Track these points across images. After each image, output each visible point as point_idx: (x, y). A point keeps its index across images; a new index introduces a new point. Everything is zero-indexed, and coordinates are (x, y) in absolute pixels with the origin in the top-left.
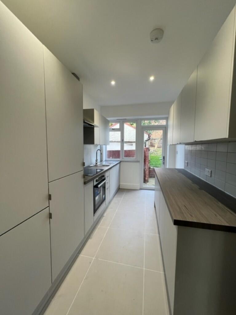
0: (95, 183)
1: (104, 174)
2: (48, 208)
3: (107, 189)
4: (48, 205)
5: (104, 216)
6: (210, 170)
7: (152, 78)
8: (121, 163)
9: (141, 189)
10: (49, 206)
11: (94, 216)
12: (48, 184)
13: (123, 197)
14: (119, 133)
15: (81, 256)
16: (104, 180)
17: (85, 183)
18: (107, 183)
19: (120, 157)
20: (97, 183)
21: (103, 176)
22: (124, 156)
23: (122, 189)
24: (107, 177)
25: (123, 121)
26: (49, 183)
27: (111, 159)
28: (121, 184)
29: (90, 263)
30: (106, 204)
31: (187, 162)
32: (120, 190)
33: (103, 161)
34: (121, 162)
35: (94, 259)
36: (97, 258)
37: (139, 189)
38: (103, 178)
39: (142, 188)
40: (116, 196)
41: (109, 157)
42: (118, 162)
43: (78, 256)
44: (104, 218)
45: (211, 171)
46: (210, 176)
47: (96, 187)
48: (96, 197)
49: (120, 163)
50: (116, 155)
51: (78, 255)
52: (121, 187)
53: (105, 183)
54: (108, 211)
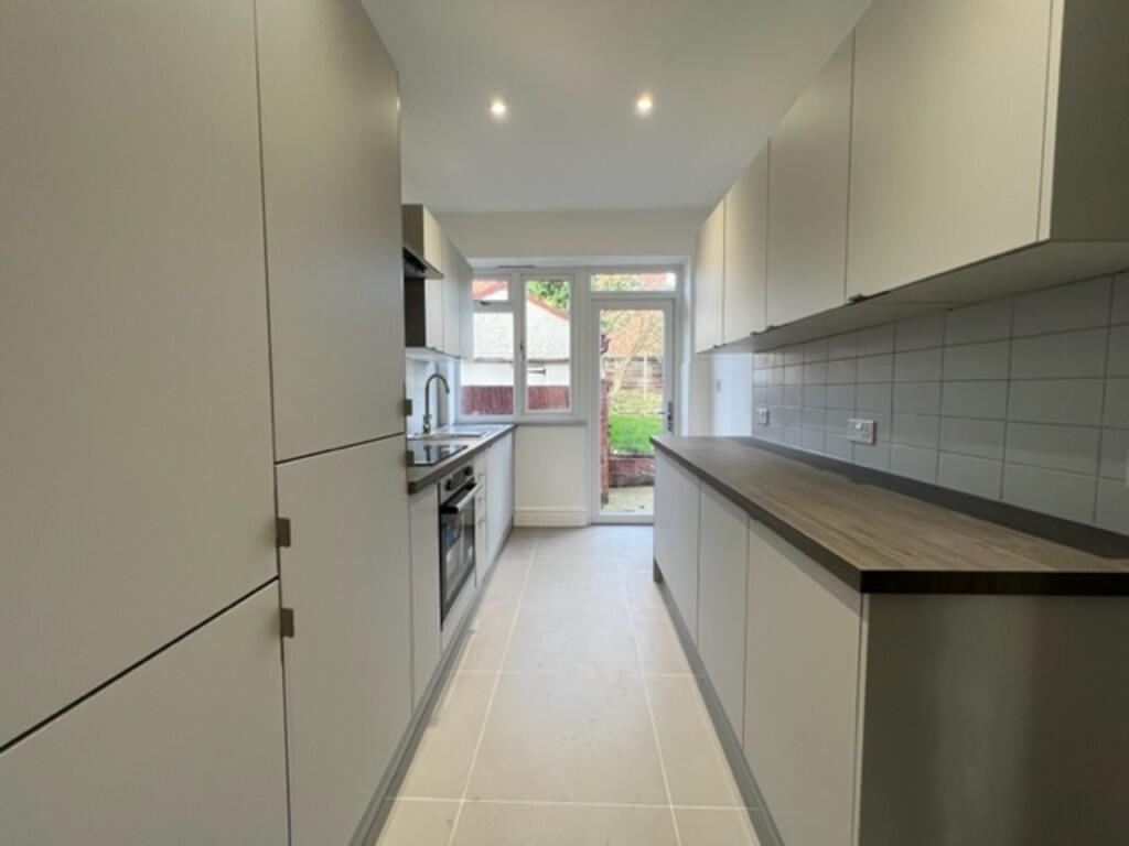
0: (445, 495)
1: (469, 464)
2: (276, 582)
3: (480, 523)
4: (275, 574)
5: (473, 632)
6: (871, 422)
7: (645, 105)
8: (520, 431)
9: (594, 524)
10: (277, 578)
11: (442, 629)
12: (275, 470)
13: (532, 557)
14: (507, 319)
15: (404, 799)
16: (470, 486)
17: (412, 488)
18: (480, 499)
19: (515, 409)
20: (451, 493)
21: (468, 471)
22: (527, 404)
23: (522, 528)
24: (480, 475)
25: (522, 275)
26: (278, 466)
27: (476, 416)
28: (517, 508)
29: (450, 823)
30: (479, 581)
31: (765, 410)
32: (516, 533)
33: (447, 424)
34: (516, 426)
35: (465, 804)
36: (477, 799)
37: (585, 524)
38: (469, 478)
39: (597, 520)
40: (505, 554)
41: (469, 411)
42: (508, 427)
43: (392, 803)
44: (473, 637)
45: (875, 425)
46: (870, 440)
47: (446, 510)
48: (446, 552)
49: (513, 430)
50: (494, 406)
51: (388, 798)
52: (517, 524)
53: (473, 501)
54: (485, 609)
